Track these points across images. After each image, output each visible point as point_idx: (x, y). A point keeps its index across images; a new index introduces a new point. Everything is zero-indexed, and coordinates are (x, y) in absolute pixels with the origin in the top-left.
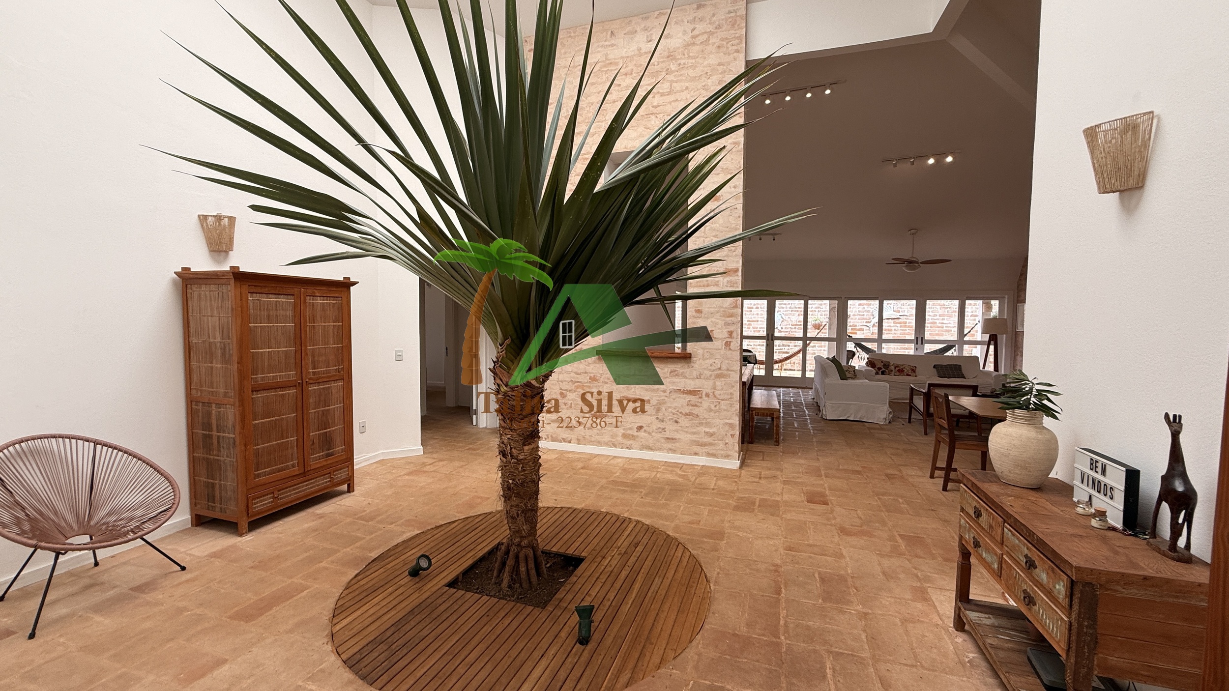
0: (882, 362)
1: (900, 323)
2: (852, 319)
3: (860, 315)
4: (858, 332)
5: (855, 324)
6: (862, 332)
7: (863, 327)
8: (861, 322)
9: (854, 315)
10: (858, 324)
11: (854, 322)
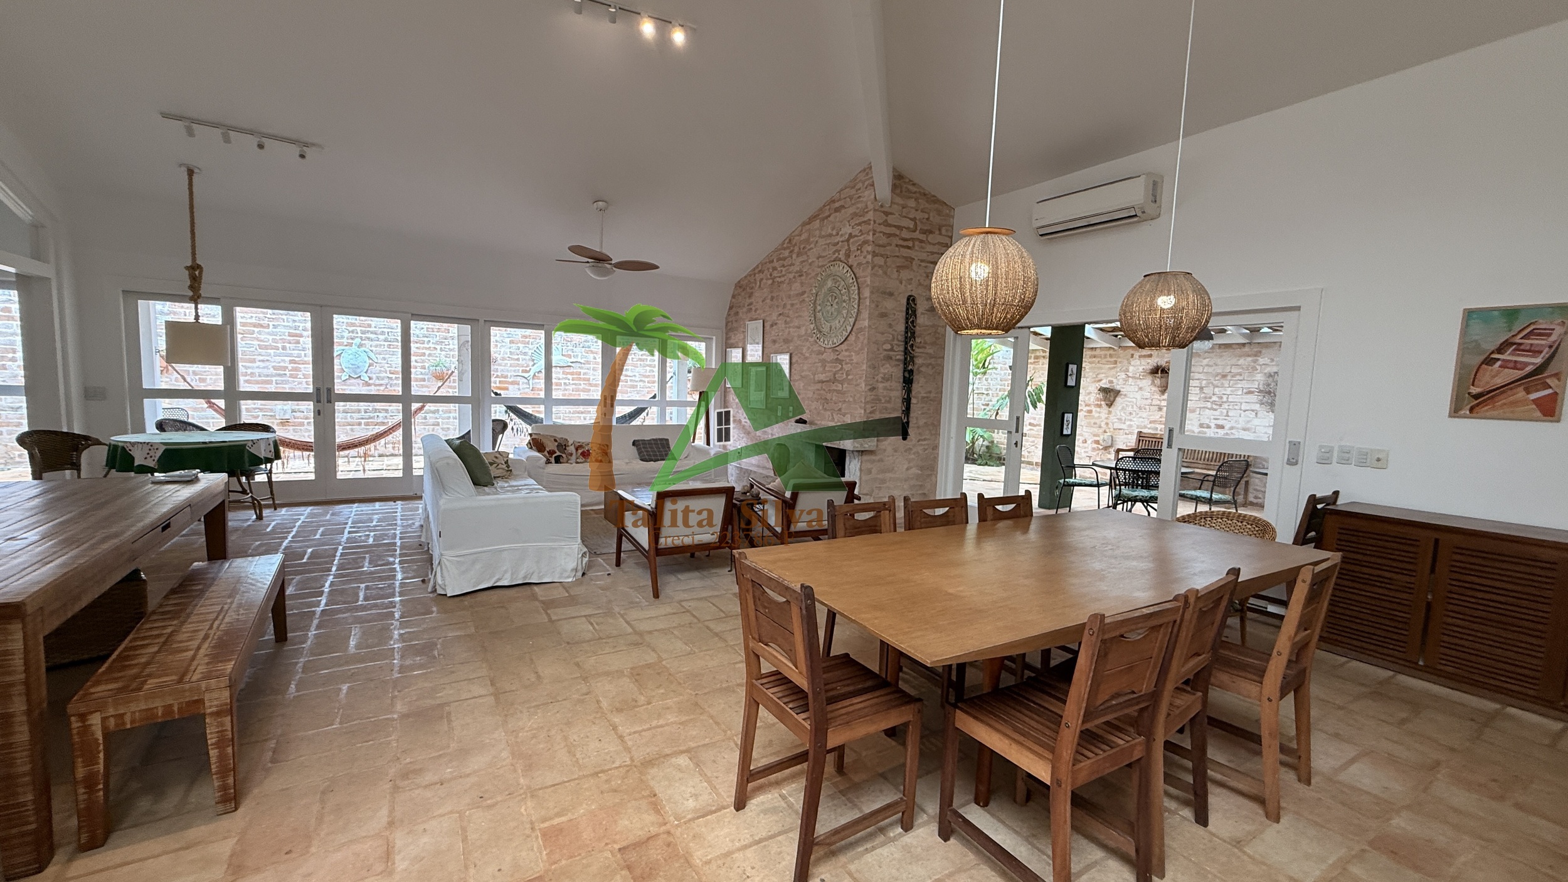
0: (555, 440)
1: (572, 374)
2: (500, 365)
3: (512, 359)
4: (511, 387)
5: (506, 373)
6: (516, 386)
7: (518, 379)
8: (514, 371)
9: (503, 359)
10: (509, 374)
11: (502, 370)
